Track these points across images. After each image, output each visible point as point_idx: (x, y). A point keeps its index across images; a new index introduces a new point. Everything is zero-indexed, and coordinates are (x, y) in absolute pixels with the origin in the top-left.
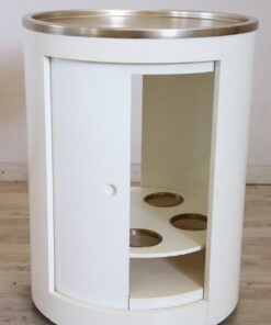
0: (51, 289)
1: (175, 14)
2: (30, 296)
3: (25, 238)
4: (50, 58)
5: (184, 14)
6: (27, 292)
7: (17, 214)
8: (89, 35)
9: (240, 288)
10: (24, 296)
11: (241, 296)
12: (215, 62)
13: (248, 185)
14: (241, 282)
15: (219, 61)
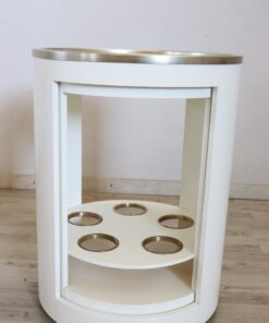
2: (36, 293)
4: (59, 83)
6: (34, 289)
9: (221, 292)
10: (31, 292)
11: (221, 300)
12: (212, 88)
13: (231, 199)
14: (221, 286)
15: (216, 88)
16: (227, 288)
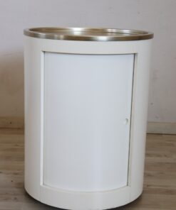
0: (41, 184)
1: (109, 30)
3: (22, 158)
4: (44, 52)
5: (114, 31)
7: (17, 146)
8: (59, 39)
9: (144, 188)
12: (134, 54)
14: (144, 185)
16: (148, 186)
